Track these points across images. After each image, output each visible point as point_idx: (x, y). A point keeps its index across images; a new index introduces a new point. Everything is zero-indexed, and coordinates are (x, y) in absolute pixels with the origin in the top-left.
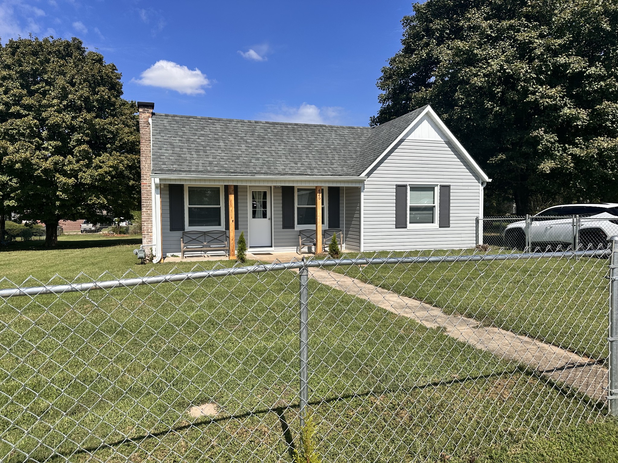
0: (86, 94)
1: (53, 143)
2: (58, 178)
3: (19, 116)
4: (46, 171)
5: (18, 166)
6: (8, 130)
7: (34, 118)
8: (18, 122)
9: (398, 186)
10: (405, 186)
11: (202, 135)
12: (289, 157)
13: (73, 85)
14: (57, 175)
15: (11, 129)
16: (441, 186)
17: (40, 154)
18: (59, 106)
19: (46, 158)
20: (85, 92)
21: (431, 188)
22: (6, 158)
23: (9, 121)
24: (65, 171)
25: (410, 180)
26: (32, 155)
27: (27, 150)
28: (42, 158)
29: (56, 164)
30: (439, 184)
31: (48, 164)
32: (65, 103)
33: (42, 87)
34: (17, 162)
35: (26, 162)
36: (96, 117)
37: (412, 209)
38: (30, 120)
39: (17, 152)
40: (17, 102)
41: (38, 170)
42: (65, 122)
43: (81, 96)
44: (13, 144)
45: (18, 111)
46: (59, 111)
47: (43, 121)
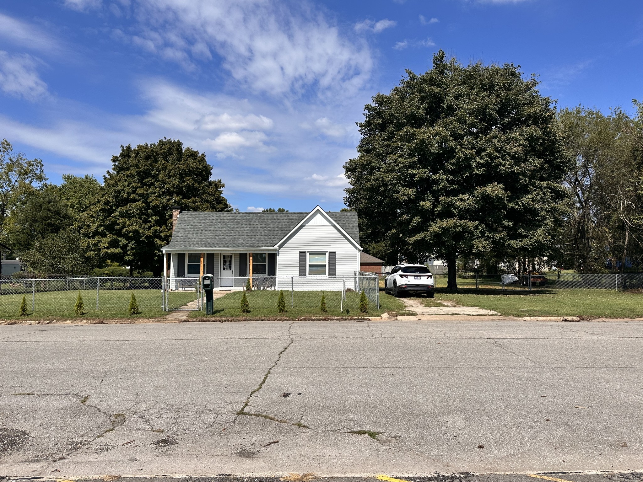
0: (177, 183)
1: (154, 218)
2: (156, 241)
3: (134, 201)
4: (148, 237)
5: (131, 234)
6: (127, 210)
7: (143, 202)
8: (133, 205)
9: (300, 252)
10: (305, 252)
11: (204, 223)
12: (249, 235)
13: (169, 178)
14: (156, 240)
15: (129, 210)
16: (330, 252)
17: (145, 226)
18: (159, 192)
19: (149, 228)
20: (176, 181)
21: (324, 254)
22: (124, 230)
23: (128, 205)
24: (161, 237)
25: (308, 249)
26: (140, 227)
27: (137, 224)
28: (147, 228)
29: (156, 231)
30: (328, 251)
31: (149, 233)
32: (163, 190)
33: (150, 181)
34: (130, 232)
35: (136, 232)
36: (183, 199)
37: (310, 266)
38: (140, 204)
39: (131, 225)
40: (134, 192)
41: (143, 236)
42: (162, 204)
43: (174, 185)
44: (130, 220)
45: (135, 197)
46: (159, 196)
47: (148, 204)
